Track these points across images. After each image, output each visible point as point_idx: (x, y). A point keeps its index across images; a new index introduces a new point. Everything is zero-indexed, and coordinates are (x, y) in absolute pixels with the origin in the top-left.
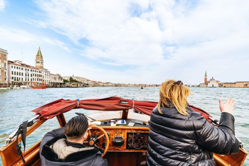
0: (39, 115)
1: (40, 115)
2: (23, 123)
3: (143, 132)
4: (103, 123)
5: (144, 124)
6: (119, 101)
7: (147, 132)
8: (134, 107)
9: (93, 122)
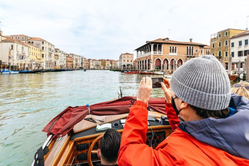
0: (51, 135)
1: (53, 135)
2: (37, 151)
3: (158, 131)
4: (113, 126)
5: (157, 121)
6: (133, 101)
7: (162, 130)
8: (149, 106)
9: (102, 125)
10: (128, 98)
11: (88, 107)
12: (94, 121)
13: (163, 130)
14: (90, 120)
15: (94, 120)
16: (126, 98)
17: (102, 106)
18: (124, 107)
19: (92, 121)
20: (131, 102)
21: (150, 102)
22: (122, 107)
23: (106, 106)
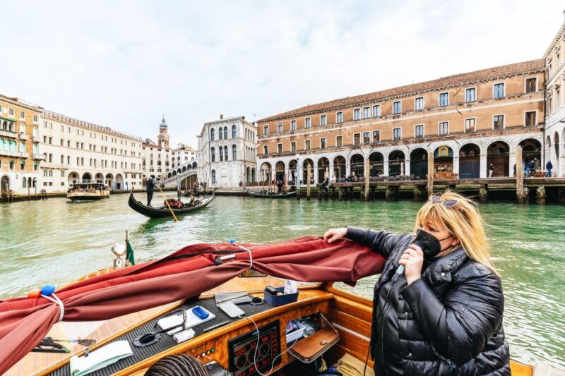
3: (265, 324)
4: (137, 344)
5: (257, 300)
6: (214, 256)
7: (273, 320)
8: (254, 264)
9: (90, 354)
10: (198, 250)
11: (49, 295)
12: (60, 347)
13: (276, 318)
14: (43, 347)
15: (60, 343)
16: (191, 251)
17: (113, 284)
18: (195, 274)
19: (50, 348)
20: (210, 258)
21: (256, 253)
22: (188, 276)
23: (132, 280)
